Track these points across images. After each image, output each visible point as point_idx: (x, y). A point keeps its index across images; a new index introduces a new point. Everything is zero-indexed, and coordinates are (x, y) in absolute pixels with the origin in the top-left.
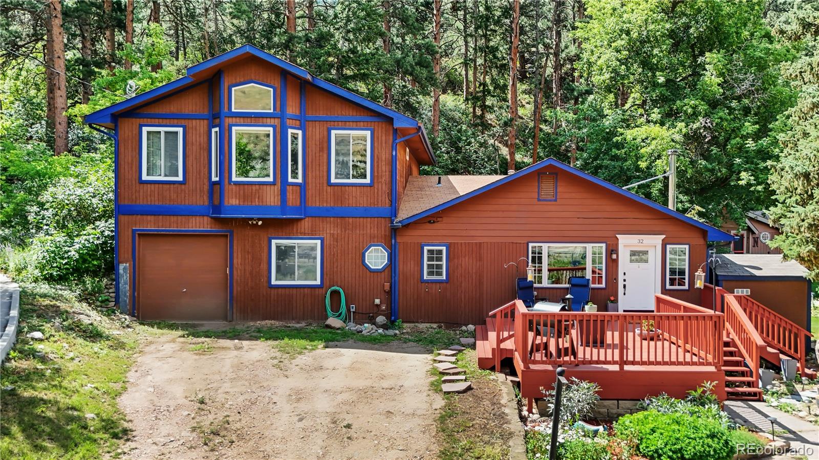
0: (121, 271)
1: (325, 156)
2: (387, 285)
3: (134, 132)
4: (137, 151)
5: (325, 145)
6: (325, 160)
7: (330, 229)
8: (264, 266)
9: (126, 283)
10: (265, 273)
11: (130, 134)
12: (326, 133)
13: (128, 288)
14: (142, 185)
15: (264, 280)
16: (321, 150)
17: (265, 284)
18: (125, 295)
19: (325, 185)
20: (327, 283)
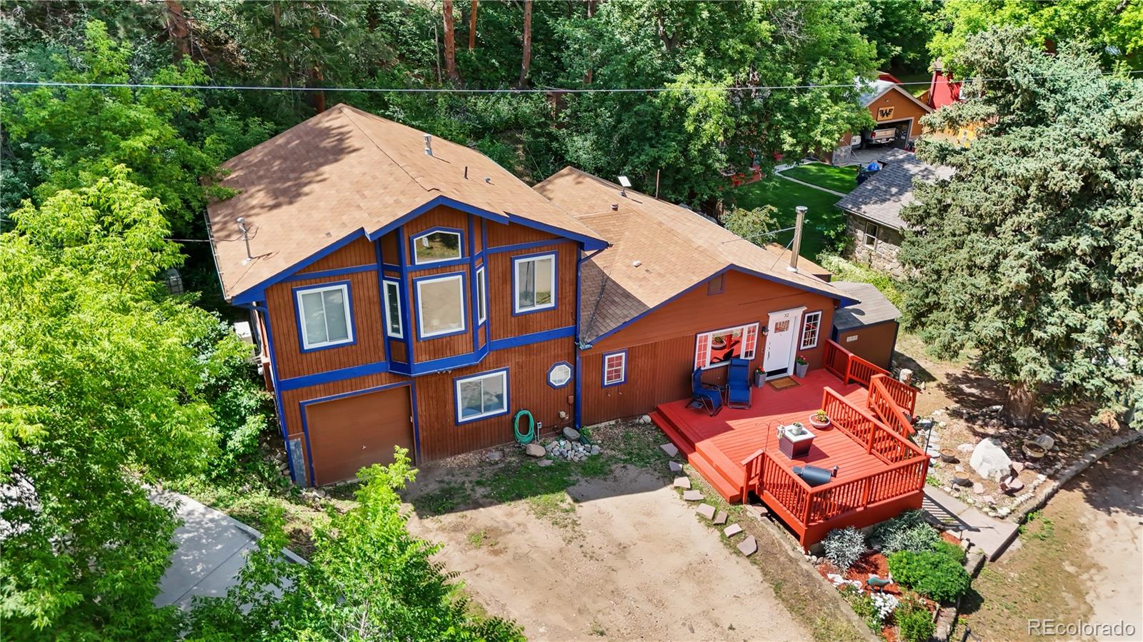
0: (292, 447)
1: (509, 287)
2: (571, 398)
3: (286, 299)
4: (294, 319)
5: (508, 276)
6: (509, 292)
7: (515, 359)
8: (450, 407)
9: (299, 458)
10: (451, 413)
11: (281, 301)
12: (508, 264)
13: (302, 461)
14: (304, 356)
15: (450, 420)
16: (505, 281)
17: (452, 423)
18: (301, 470)
19: (509, 316)
20: (513, 408)
